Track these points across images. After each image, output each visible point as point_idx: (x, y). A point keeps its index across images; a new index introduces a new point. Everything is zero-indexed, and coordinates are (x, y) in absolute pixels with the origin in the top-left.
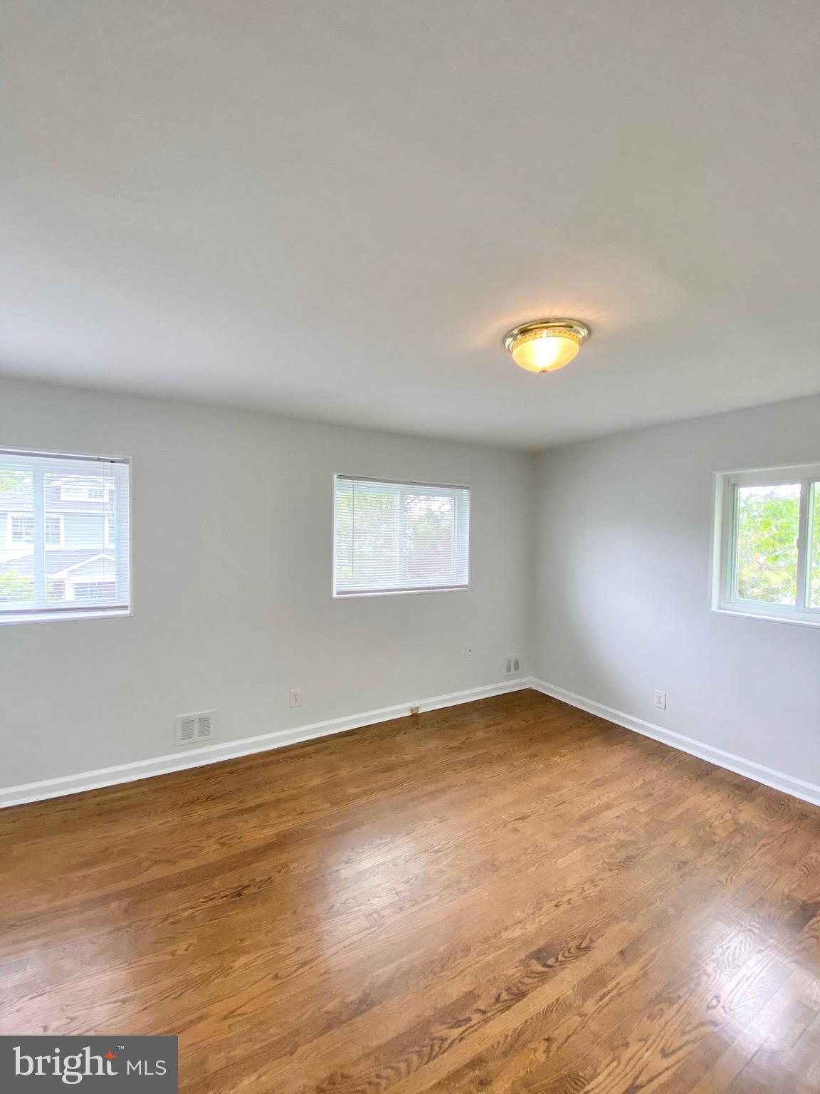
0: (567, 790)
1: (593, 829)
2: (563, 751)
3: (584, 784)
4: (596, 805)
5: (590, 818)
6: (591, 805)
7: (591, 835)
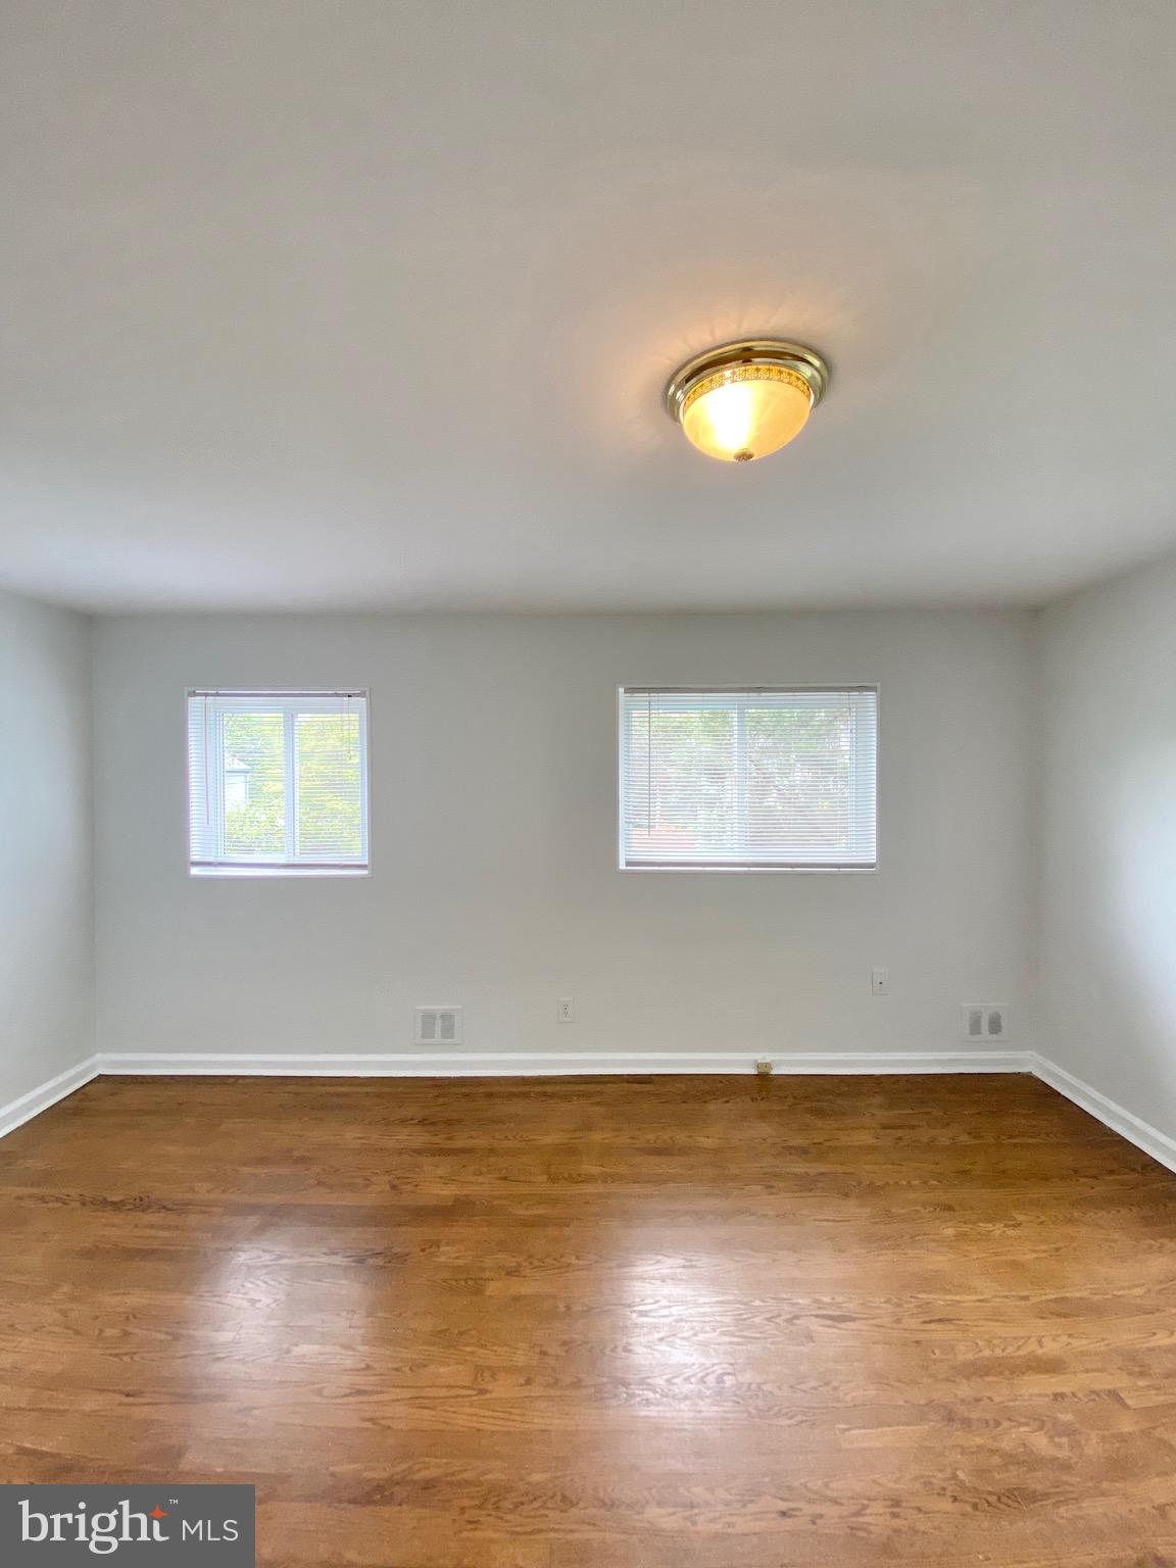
0: (974, 1298)
1: (978, 1400)
2: (1020, 1218)
3: (1026, 1298)
4: (1021, 1353)
5: (987, 1375)
6: (1010, 1349)
7: (963, 1411)
